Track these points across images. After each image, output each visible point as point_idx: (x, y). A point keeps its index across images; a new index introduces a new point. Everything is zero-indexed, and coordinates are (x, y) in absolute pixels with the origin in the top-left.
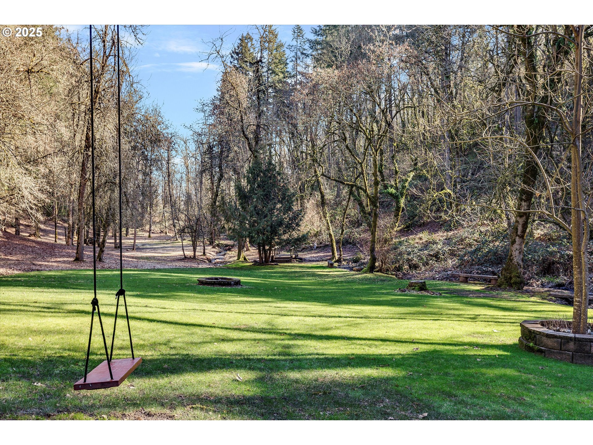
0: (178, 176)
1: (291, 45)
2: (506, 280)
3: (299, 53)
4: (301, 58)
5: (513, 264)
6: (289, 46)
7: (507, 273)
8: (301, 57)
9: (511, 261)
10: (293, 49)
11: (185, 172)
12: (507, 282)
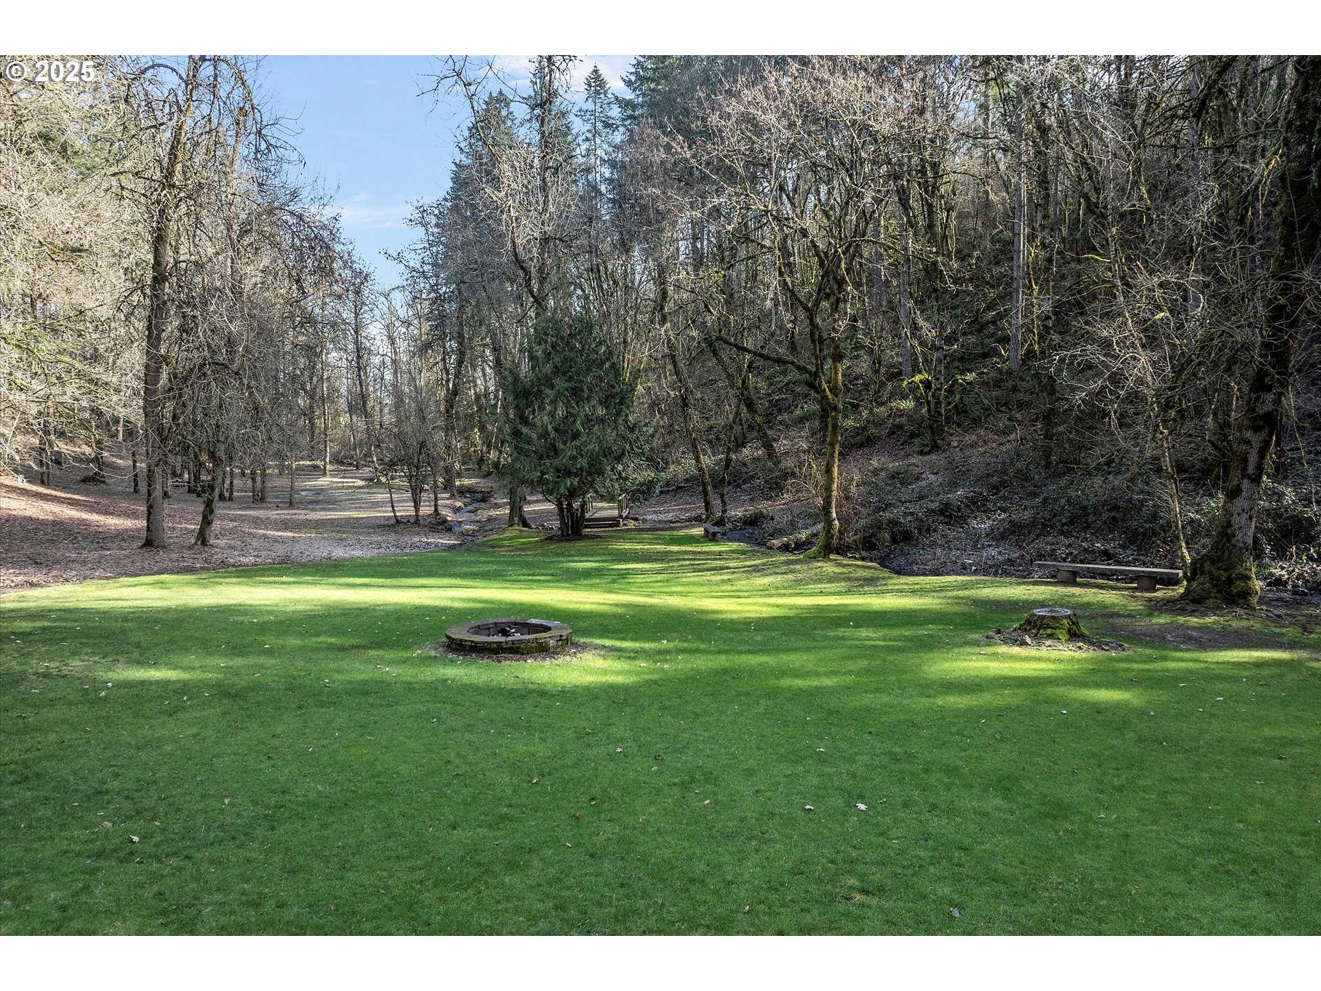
0: (376, 360)
1: (584, 108)
2: (1215, 586)
3: (598, 124)
4: (604, 135)
5: (1234, 546)
6: (580, 110)
7: (1219, 569)
8: (604, 132)
9: (1229, 540)
10: (588, 116)
11: (389, 354)
12: (1220, 592)
